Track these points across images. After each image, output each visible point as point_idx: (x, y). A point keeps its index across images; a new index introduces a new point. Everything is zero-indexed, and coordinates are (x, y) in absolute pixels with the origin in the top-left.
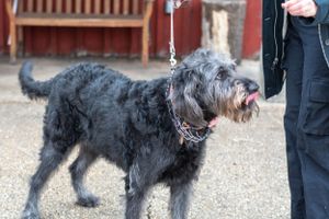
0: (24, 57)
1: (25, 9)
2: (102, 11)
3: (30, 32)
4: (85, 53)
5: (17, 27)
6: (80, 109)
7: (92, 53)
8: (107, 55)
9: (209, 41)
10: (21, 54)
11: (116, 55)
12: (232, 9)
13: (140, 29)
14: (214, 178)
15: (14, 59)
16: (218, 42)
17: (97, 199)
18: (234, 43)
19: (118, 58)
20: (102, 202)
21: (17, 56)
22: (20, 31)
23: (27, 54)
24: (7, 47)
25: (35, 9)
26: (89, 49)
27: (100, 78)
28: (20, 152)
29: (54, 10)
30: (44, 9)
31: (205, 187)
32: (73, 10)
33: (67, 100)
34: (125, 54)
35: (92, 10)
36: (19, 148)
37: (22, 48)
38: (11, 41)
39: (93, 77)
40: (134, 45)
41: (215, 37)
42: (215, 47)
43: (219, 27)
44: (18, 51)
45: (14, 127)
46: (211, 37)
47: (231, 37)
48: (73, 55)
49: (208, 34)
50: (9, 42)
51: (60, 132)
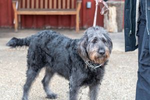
0: (21, 29)
1: (22, 7)
2: (57, 7)
3: (24, 18)
4: (49, 27)
5: (18, 15)
6: (47, 52)
7: (53, 27)
8: (60, 28)
9: (107, 21)
10: (20, 27)
11: (64, 28)
12: (118, 6)
13: (75, 16)
14: (111, 85)
15: (16, 30)
16: (112, 21)
17: (56, 95)
18: (119, 21)
19: (65, 29)
20: (58, 96)
21: (18, 29)
22: (19, 17)
23: (23, 28)
24: (13, 25)
25: (26, 7)
26: (51, 25)
27: (57, 38)
28: (20, 73)
29: (35, 7)
30: (30, 7)
31: (106, 89)
32: (44, 7)
33: (40, 48)
34: (68, 27)
35: (53, 7)
36: (20, 71)
37: (20, 25)
38: (15, 22)
39: (53, 38)
40: (72, 23)
41: (110, 19)
42: (110, 23)
43: (112, 14)
44: (18, 26)
45: (17, 62)
46: (108, 19)
47: (118, 19)
48: (44, 28)
49: (107, 17)
50: (14, 22)
51: (34, 62)
